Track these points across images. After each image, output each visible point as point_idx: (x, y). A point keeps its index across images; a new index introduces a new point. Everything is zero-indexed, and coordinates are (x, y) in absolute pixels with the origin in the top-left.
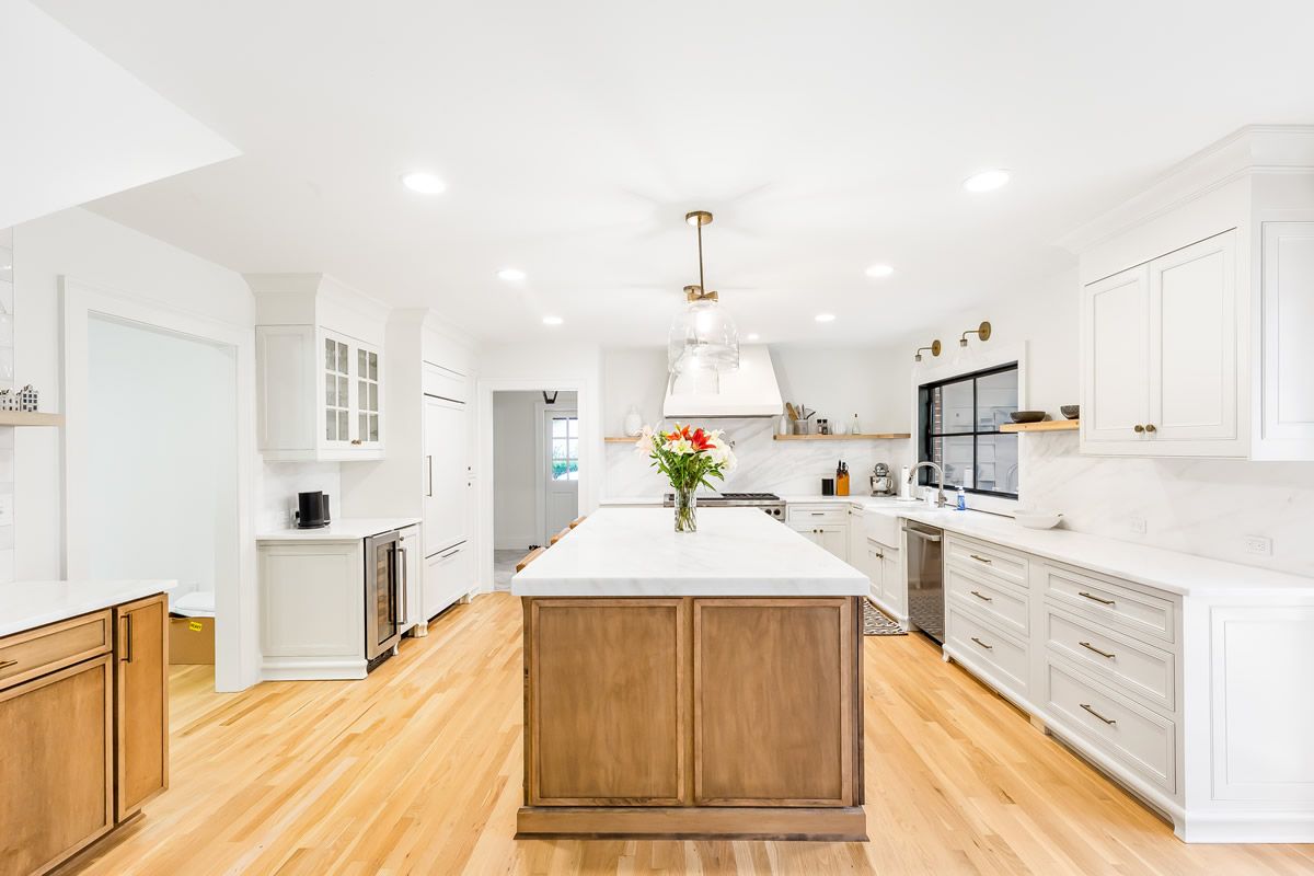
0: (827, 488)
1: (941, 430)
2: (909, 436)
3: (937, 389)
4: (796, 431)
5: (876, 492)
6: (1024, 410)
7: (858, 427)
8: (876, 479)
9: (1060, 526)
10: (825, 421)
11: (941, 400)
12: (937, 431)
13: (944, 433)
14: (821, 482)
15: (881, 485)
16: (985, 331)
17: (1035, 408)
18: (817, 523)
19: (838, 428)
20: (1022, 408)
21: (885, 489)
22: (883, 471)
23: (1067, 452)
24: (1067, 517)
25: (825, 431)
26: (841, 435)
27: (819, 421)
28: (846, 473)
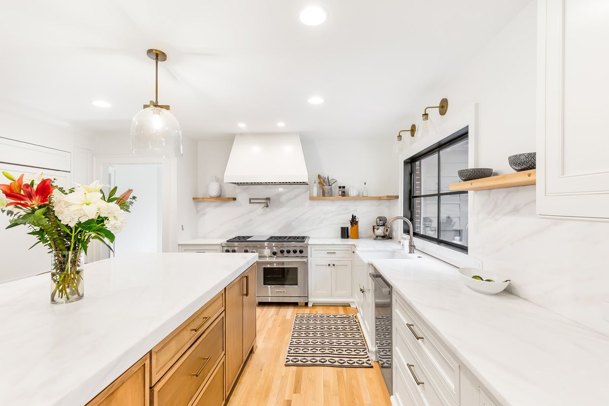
0: (345, 233)
1: (421, 193)
2: (397, 197)
3: (417, 163)
4: (324, 195)
5: (377, 236)
6: (473, 167)
7: (367, 192)
8: (376, 227)
9: (509, 291)
10: (344, 187)
11: (420, 171)
12: (416, 193)
13: (422, 194)
14: (340, 229)
15: (380, 231)
16: (443, 107)
17: (483, 165)
18: (331, 259)
19: (352, 192)
20: (471, 166)
21: (383, 235)
22: (383, 222)
23: (515, 211)
24: (516, 281)
25: (344, 194)
26: (355, 197)
27: (340, 187)
28: (357, 223)
